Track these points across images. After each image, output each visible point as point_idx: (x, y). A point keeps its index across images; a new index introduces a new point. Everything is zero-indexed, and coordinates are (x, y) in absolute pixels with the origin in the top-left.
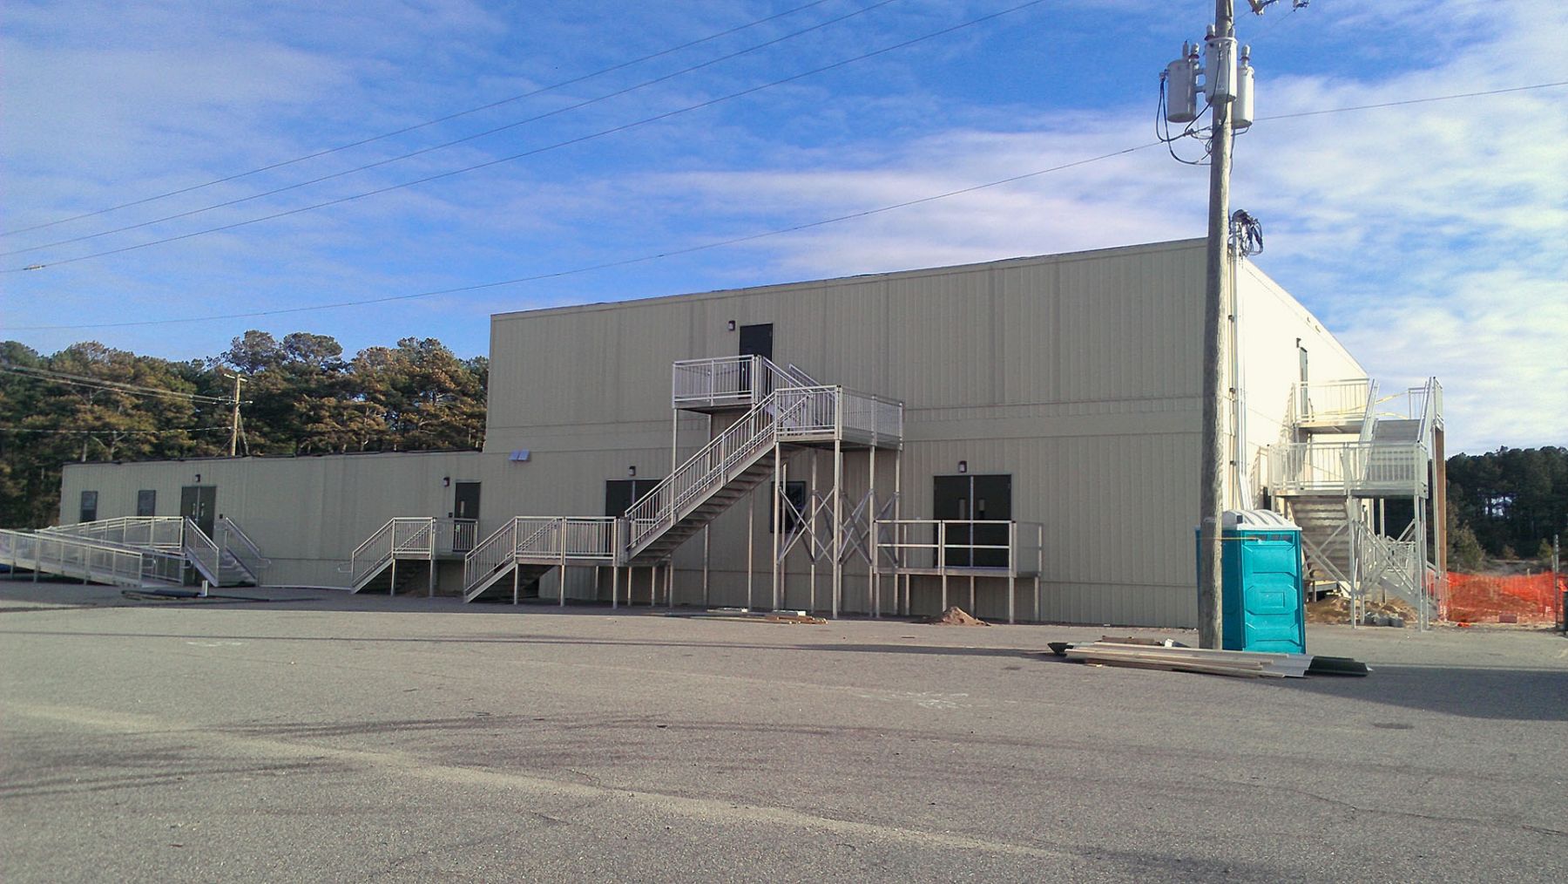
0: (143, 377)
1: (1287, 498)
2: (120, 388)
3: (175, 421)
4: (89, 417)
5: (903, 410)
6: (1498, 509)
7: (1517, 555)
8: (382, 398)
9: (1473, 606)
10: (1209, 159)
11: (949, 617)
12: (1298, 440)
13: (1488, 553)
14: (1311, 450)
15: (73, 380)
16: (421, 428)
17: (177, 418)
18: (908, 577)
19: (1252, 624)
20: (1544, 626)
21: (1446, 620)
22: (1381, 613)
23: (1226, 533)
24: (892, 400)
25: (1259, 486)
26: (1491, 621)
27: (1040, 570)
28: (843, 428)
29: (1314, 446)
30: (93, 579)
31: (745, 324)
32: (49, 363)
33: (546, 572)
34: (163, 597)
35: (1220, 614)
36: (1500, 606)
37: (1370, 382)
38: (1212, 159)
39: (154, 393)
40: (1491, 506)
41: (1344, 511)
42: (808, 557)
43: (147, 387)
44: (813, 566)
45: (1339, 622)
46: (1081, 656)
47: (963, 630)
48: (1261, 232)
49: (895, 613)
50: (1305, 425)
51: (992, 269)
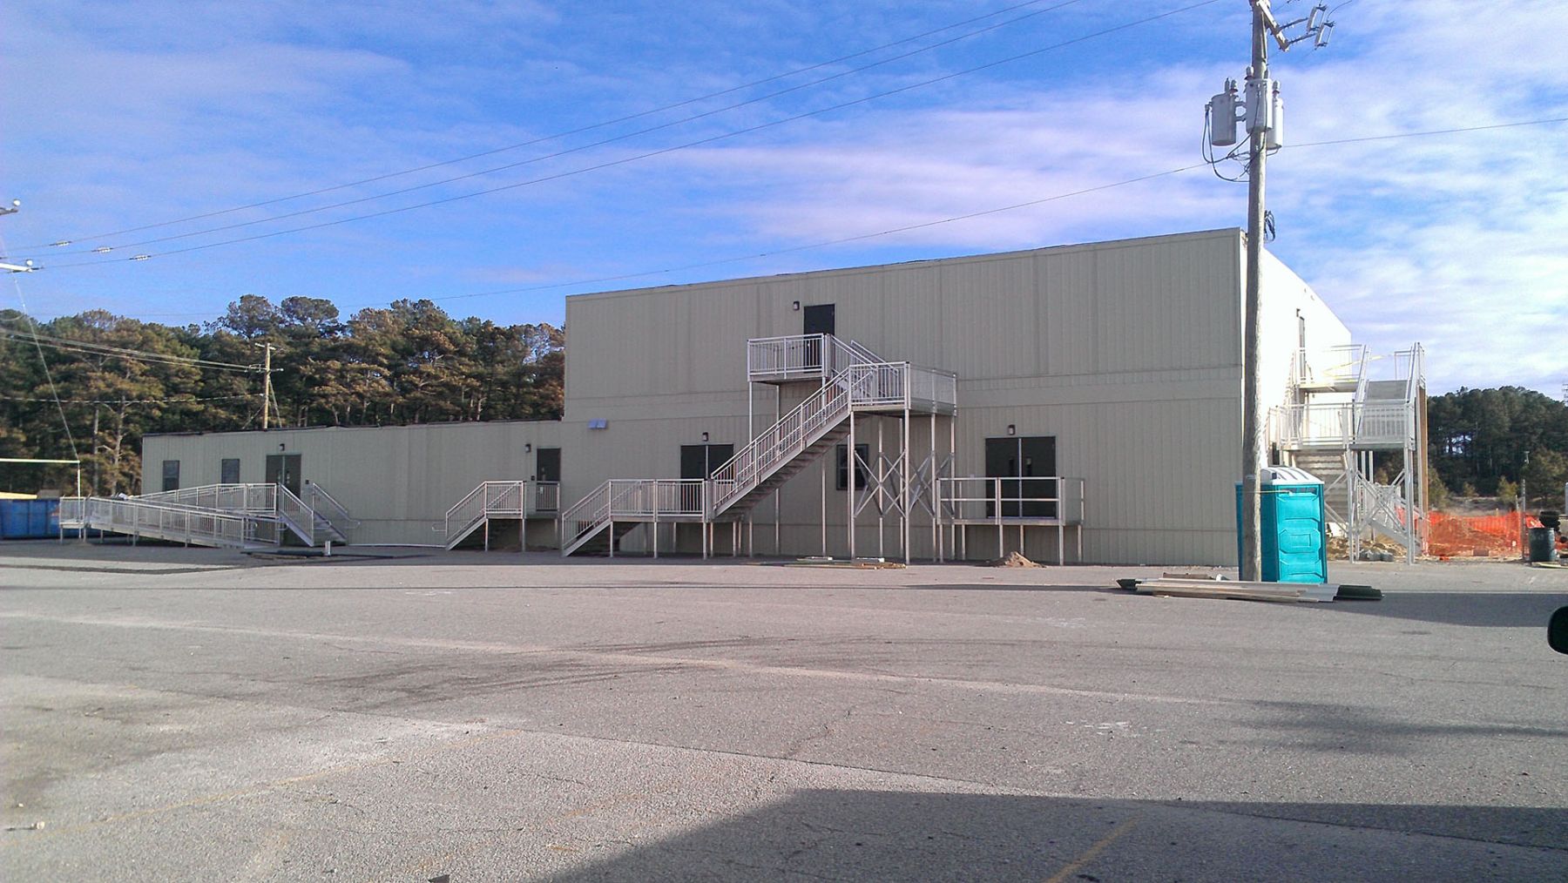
0: (150, 343)
1: (1291, 452)
2: (128, 355)
3: (182, 386)
4: (101, 384)
5: (957, 381)
6: (1457, 447)
7: (1477, 492)
8: (385, 361)
9: (1449, 542)
10: (1247, 177)
11: (1010, 560)
12: (1298, 401)
13: (1450, 490)
14: (1308, 410)
15: (82, 348)
16: (422, 388)
17: (184, 383)
18: (963, 527)
19: (1285, 560)
20: (1512, 559)
21: (1428, 555)
22: (1372, 550)
23: (1263, 487)
24: (947, 371)
25: (1269, 441)
26: (1466, 555)
27: (1083, 518)
28: (912, 398)
29: (1310, 407)
30: (193, 542)
31: (808, 304)
32: (49, 330)
33: (632, 528)
34: (294, 557)
35: (1259, 553)
36: (1471, 541)
37: (1363, 347)
38: (1250, 178)
39: (161, 359)
40: (1451, 445)
41: (1342, 462)
42: (877, 512)
43: (154, 352)
44: (881, 519)
45: (1337, 558)
46: (1150, 590)
47: (1022, 570)
48: (1273, 221)
49: (953, 558)
50: (1303, 386)
51: (1035, 256)
